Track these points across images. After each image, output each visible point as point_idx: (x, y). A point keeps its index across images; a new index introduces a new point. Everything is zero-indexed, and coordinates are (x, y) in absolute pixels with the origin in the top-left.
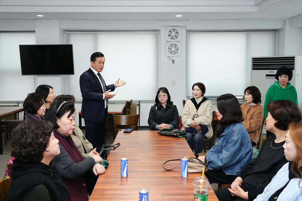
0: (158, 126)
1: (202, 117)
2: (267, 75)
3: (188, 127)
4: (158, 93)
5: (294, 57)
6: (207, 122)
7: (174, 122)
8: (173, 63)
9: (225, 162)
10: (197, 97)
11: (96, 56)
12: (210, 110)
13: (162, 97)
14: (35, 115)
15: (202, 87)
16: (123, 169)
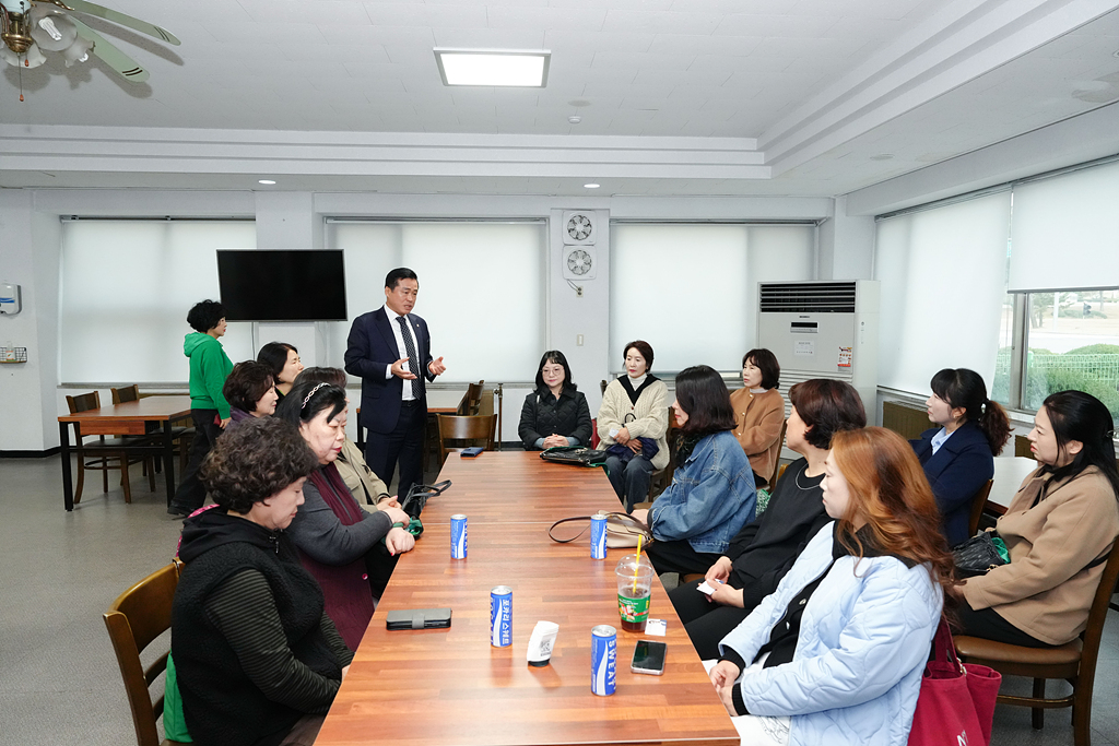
0: (541, 441)
1: (643, 419)
3: (612, 443)
4: (543, 363)
6: (656, 431)
7: (580, 432)
8: (580, 294)
10: (633, 374)
11: (396, 277)
12: (662, 404)
13: (551, 374)
14: (252, 413)
15: (646, 351)
16: (455, 540)
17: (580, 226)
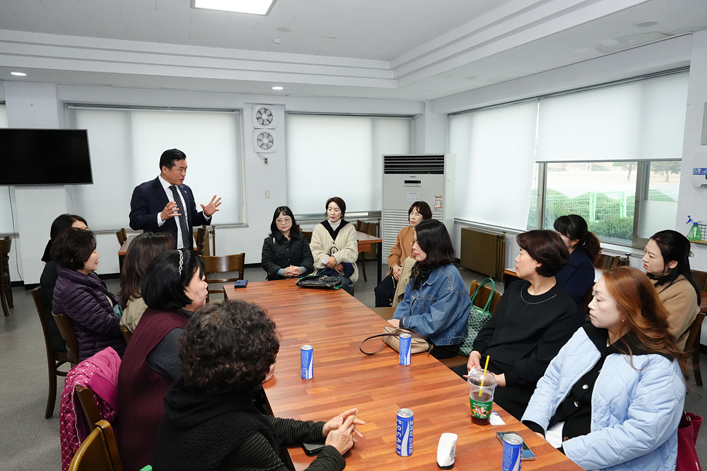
0: (282, 271)
1: (343, 250)
2: (406, 182)
3: (323, 267)
5: (443, 156)
6: (352, 258)
7: (306, 262)
8: (266, 162)
9: (437, 327)
10: (333, 220)
12: (353, 239)
13: (284, 223)
14: (79, 271)
15: (341, 204)
17: (264, 115)
